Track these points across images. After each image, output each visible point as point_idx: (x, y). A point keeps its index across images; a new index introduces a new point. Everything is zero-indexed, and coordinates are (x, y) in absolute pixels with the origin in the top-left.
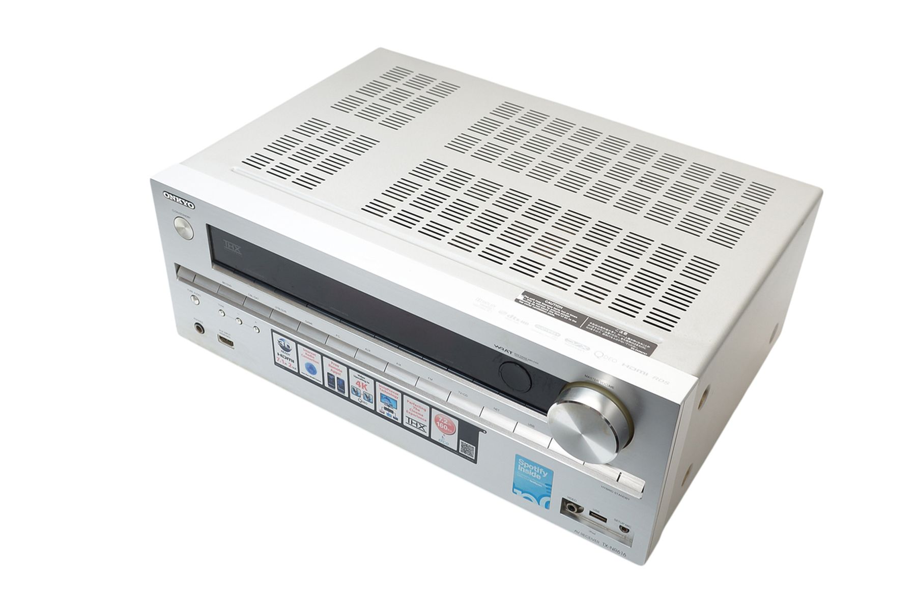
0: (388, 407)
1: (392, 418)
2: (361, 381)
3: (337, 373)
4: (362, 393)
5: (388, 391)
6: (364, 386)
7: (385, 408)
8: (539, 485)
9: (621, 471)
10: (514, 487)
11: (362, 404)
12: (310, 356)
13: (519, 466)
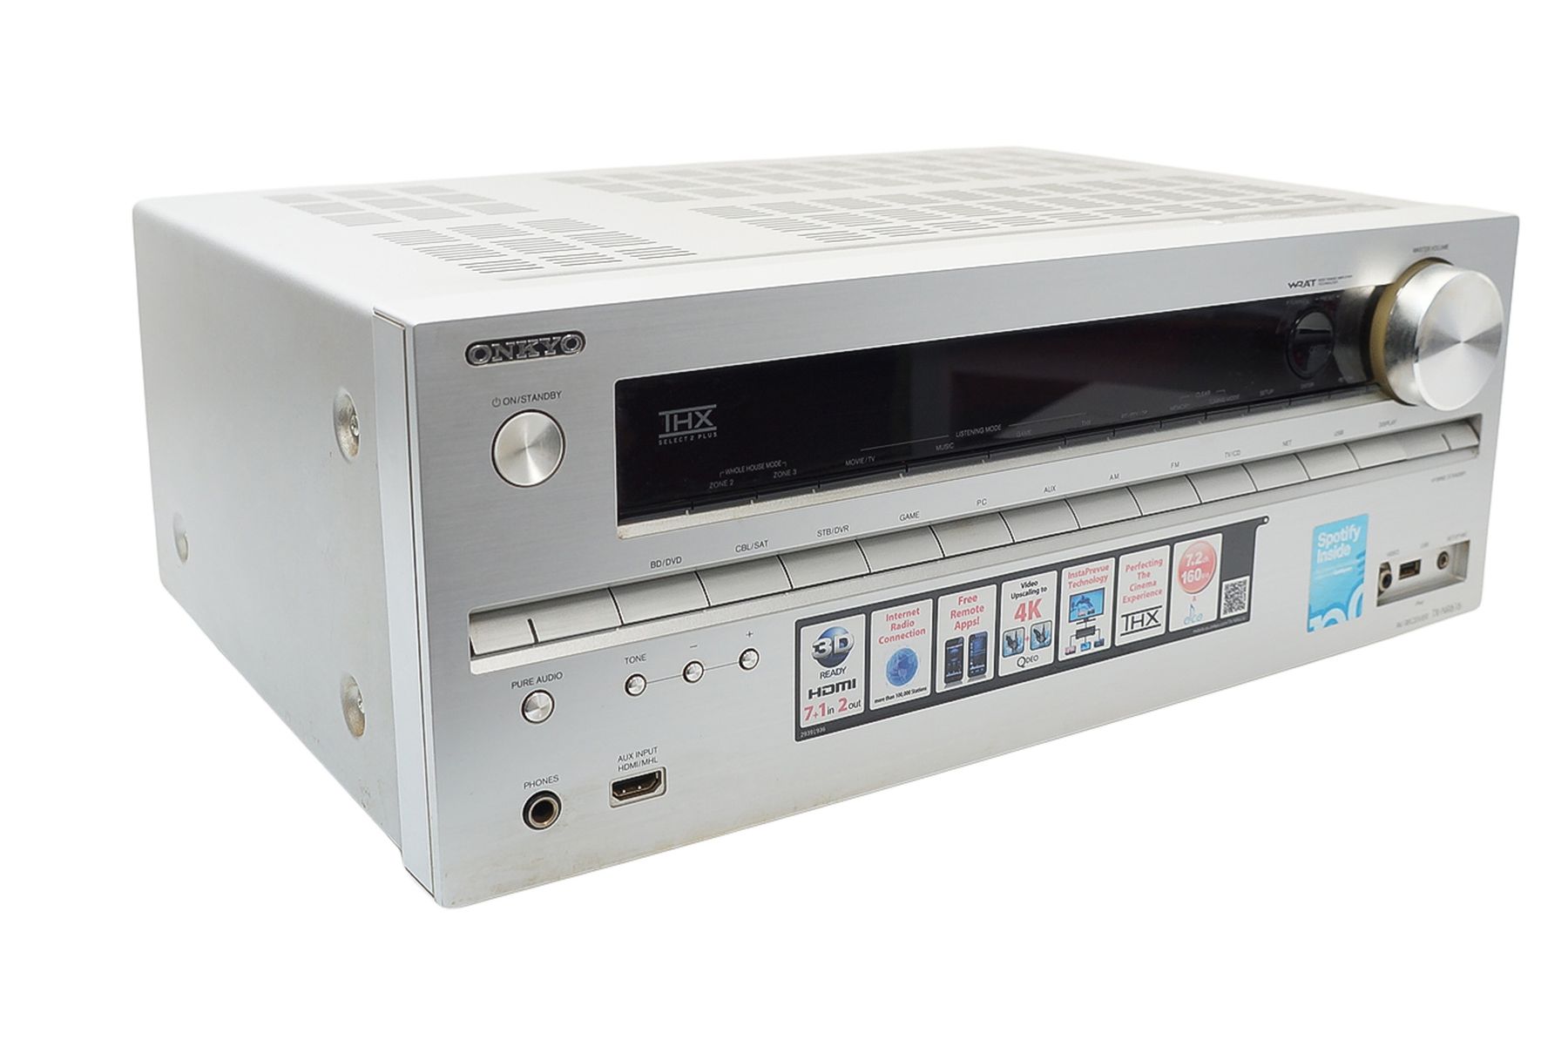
0: (1083, 626)
1: (1094, 650)
2: (1026, 600)
3: (968, 625)
4: (1028, 634)
5: (1089, 576)
6: (1034, 609)
7: (1080, 634)
8: (1349, 569)
9: (1443, 432)
10: (1311, 615)
11: (1028, 666)
12: (905, 625)
13: (1319, 551)
